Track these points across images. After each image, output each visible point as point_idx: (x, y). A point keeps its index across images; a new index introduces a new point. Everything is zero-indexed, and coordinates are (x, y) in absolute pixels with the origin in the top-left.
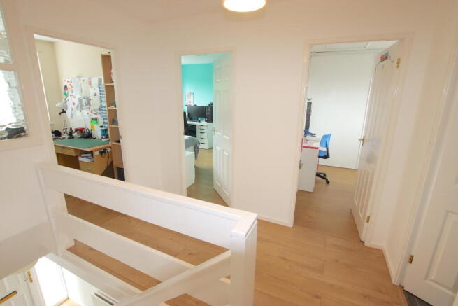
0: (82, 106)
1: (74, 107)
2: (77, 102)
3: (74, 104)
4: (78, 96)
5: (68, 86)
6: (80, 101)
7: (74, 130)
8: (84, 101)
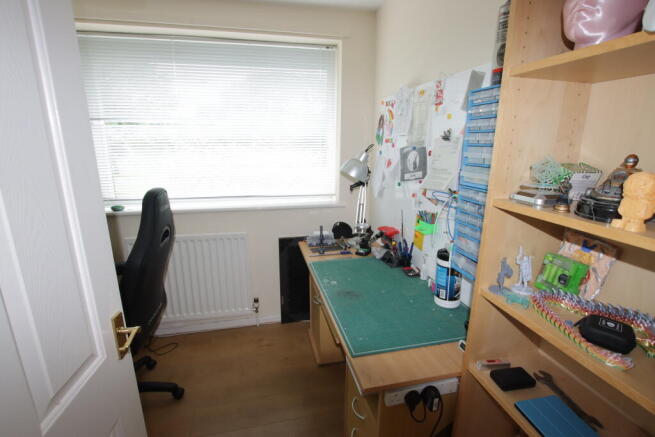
0: (404, 171)
1: (388, 171)
2: (396, 158)
3: (389, 163)
4: (402, 143)
5: (387, 117)
6: (404, 156)
7: (376, 232)
8: (413, 157)
